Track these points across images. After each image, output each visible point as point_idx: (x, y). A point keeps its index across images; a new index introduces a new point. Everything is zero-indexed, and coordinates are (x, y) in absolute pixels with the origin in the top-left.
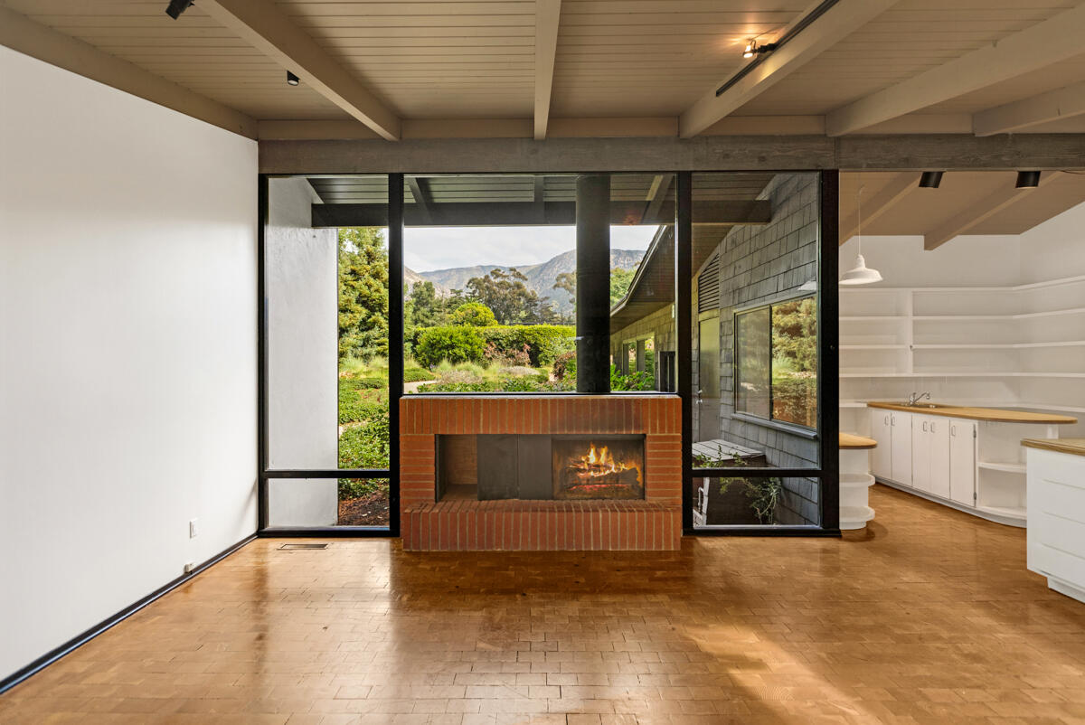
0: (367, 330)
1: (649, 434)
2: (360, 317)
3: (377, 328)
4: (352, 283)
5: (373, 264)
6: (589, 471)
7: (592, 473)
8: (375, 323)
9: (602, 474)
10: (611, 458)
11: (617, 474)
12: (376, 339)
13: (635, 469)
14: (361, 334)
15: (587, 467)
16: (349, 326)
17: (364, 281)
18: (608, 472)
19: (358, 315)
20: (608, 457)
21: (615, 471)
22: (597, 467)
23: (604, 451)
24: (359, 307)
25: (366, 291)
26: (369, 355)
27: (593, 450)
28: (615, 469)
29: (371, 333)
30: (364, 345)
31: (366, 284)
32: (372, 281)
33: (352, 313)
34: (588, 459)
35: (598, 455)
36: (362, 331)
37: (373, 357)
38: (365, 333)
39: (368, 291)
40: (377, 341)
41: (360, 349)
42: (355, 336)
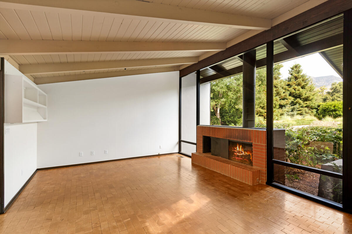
0: (293, 105)
1: (254, 143)
2: (290, 101)
3: (298, 104)
4: (288, 89)
5: (297, 80)
6: (237, 153)
7: (238, 154)
8: (297, 102)
9: (240, 154)
10: (243, 149)
11: (244, 155)
12: (298, 108)
13: (249, 155)
14: (291, 107)
15: (236, 152)
16: (286, 104)
17: (293, 87)
18: (242, 154)
19: (289, 100)
20: (242, 149)
21: (244, 154)
22: (239, 152)
23: (241, 147)
24: (290, 97)
25: (293, 91)
26: (294, 114)
27: (238, 146)
28: (244, 153)
29: (295, 106)
30: (292, 111)
31: (293, 89)
32: (296, 87)
33: (287, 99)
34: (237, 149)
35: (239, 148)
36: (292, 106)
37: (295, 115)
38: (293, 107)
39: (294, 91)
40: (298, 109)
41: (290, 112)
42: (288, 108)
